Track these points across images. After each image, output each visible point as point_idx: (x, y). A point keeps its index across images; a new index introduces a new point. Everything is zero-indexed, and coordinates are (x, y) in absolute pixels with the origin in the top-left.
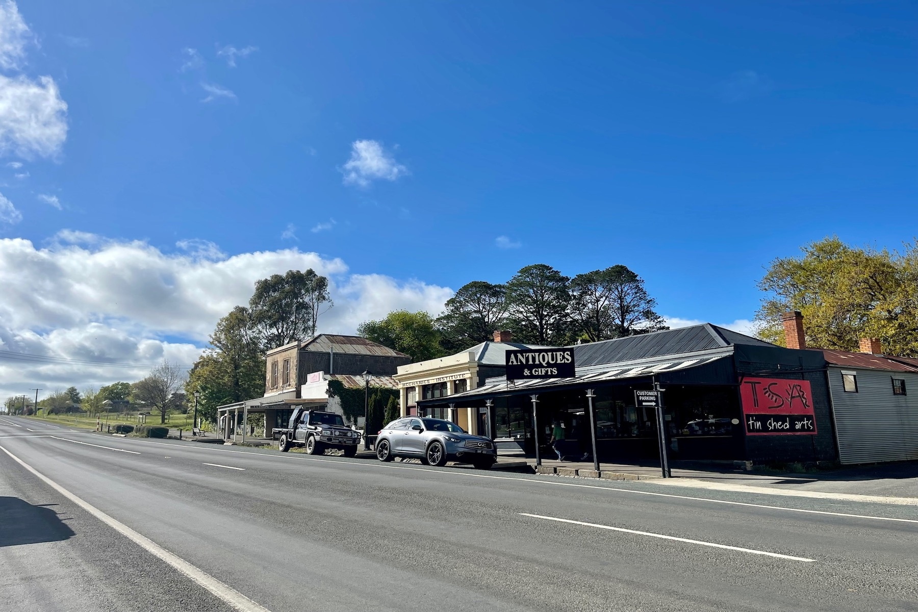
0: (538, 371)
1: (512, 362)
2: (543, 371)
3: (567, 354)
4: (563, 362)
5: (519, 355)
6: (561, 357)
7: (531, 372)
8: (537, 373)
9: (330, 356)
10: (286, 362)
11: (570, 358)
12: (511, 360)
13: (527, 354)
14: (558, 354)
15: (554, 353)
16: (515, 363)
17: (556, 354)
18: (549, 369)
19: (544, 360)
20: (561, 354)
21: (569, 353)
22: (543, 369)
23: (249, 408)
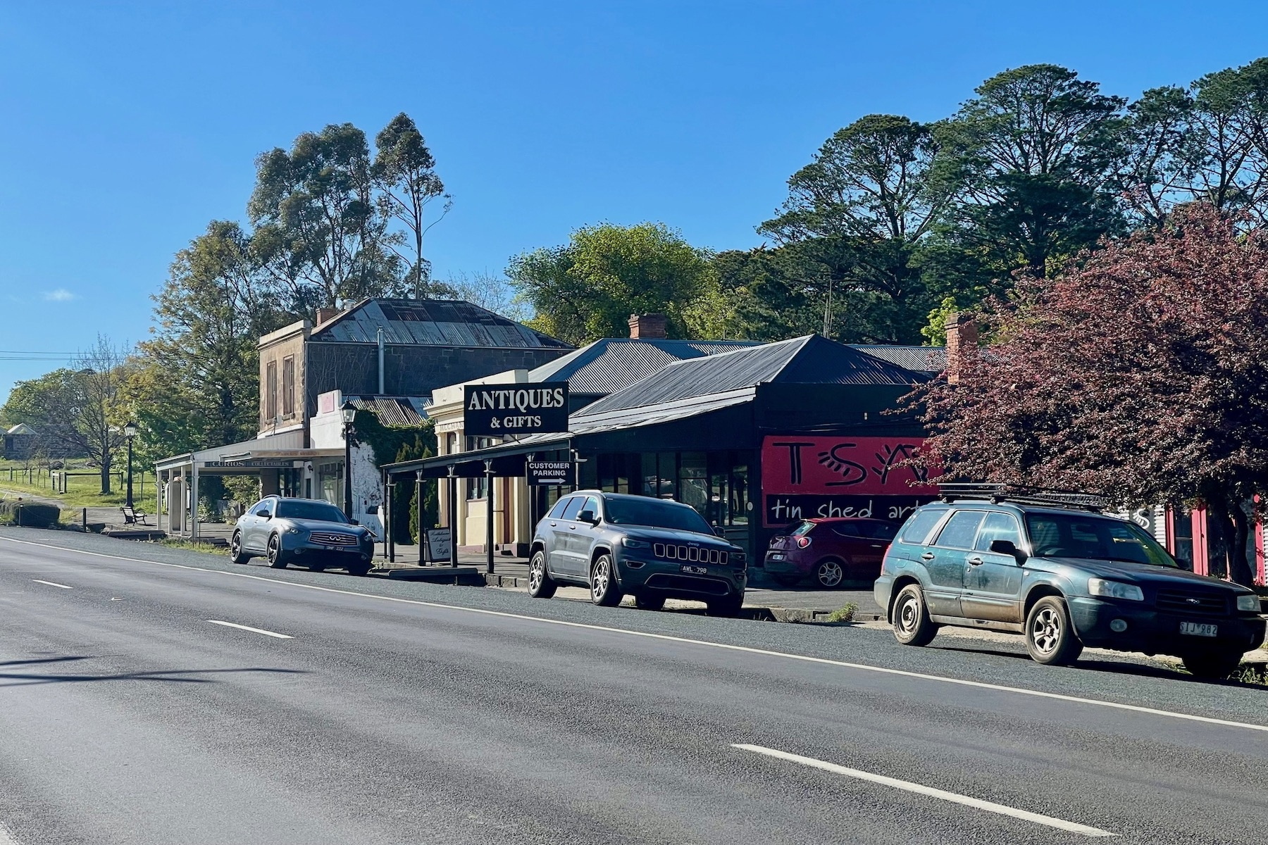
0: (512, 421)
1: (474, 406)
2: (518, 422)
3: (559, 393)
4: (551, 405)
5: (485, 393)
6: (549, 398)
7: (501, 424)
8: (511, 424)
9: (377, 353)
10: (289, 363)
11: (561, 399)
12: (472, 402)
13: (497, 392)
14: (545, 391)
15: (539, 391)
16: (478, 407)
17: (541, 393)
18: (529, 418)
19: (522, 403)
20: (548, 393)
21: (561, 390)
22: (520, 418)
23: (203, 465)
